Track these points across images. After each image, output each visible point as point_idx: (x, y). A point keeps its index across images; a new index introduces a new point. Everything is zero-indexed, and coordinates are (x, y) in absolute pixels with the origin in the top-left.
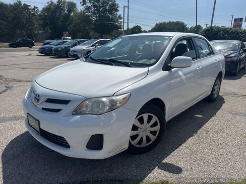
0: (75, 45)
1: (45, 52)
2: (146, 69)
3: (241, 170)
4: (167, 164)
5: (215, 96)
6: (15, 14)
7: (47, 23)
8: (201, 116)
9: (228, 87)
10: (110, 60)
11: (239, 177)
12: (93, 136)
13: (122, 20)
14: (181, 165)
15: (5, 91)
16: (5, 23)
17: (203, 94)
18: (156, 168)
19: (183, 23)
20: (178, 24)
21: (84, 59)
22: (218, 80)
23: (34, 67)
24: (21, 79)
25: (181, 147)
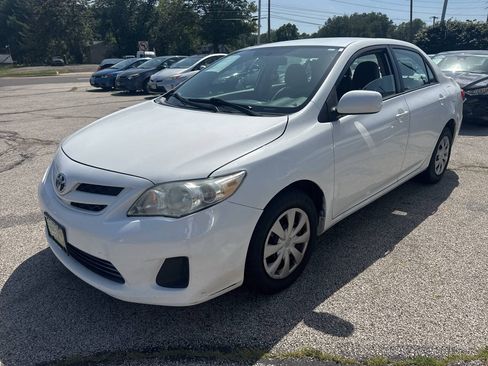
0: (160, 68)
1: (103, 84)
2: (282, 120)
3: (478, 330)
4: (323, 314)
5: (438, 172)
6: (44, 8)
7: (109, 24)
8: (405, 214)
9: (468, 150)
10: (212, 99)
11: (472, 346)
12: (168, 261)
13: (256, 14)
14: (351, 317)
15: (19, 163)
16: (28, 28)
17: (412, 166)
18: (300, 325)
19: (384, 18)
20: (373, 17)
21: (163, 99)
22: (446, 138)
23: (79, 114)
24: (52, 139)
25: (356, 280)
